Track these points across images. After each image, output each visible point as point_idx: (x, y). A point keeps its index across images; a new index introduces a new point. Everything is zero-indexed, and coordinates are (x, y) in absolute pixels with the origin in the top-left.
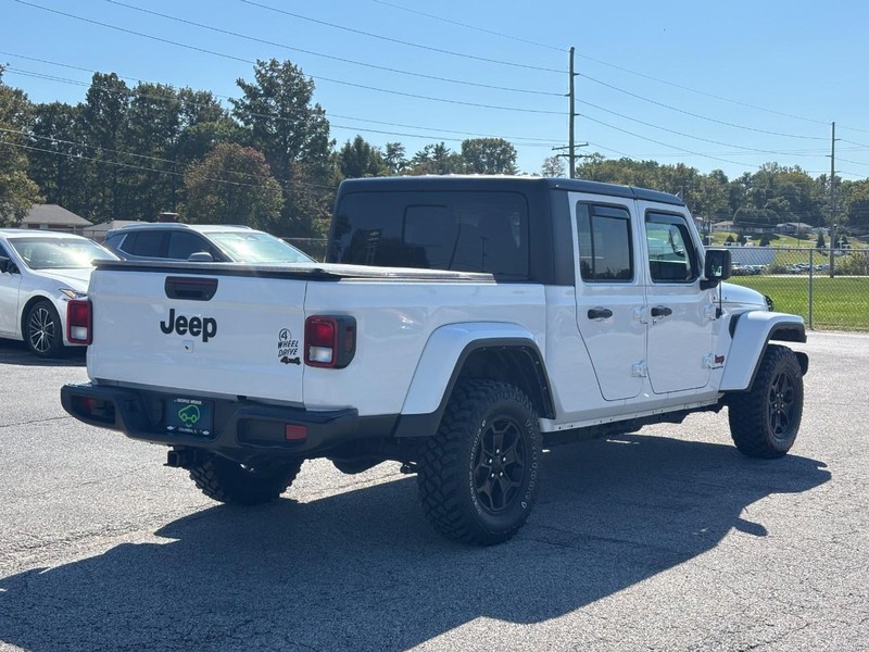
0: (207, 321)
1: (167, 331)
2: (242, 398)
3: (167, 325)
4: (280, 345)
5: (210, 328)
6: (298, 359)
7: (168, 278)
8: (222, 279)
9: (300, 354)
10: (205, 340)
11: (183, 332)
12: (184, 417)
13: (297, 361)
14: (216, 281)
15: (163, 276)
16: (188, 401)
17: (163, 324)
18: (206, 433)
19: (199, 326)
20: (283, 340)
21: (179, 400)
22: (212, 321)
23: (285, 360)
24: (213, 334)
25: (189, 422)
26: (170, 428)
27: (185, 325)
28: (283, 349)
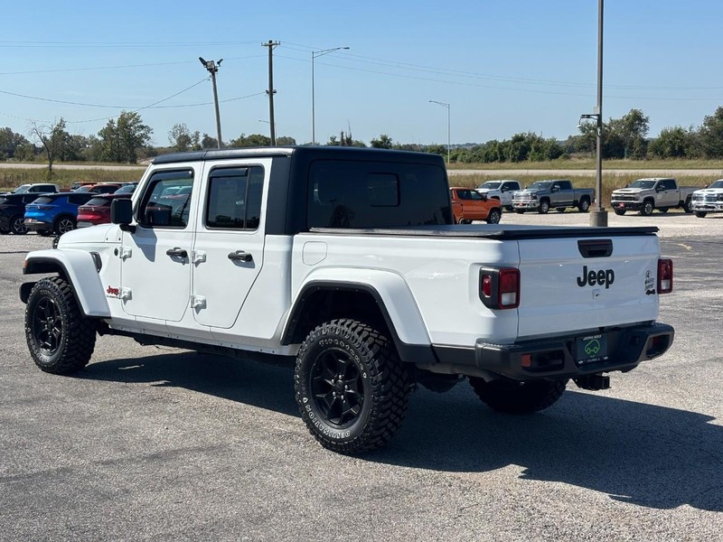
0: (609, 272)
1: (581, 284)
3: (582, 280)
4: (646, 282)
5: (610, 277)
6: (654, 290)
7: (579, 242)
8: (614, 240)
10: (607, 287)
11: (594, 284)
12: (588, 351)
13: (653, 292)
14: (611, 241)
15: (576, 240)
16: (592, 337)
17: (579, 279)
18: (606, 358)
19: (603, 277)
20: (647, 278)
21: (586, 339)
22: (611, 272)
23: (648, 293)
24: (612, 281)
25: (592, 353)
26: (580, 362)
27: (594, 278)
28: (647, 284)
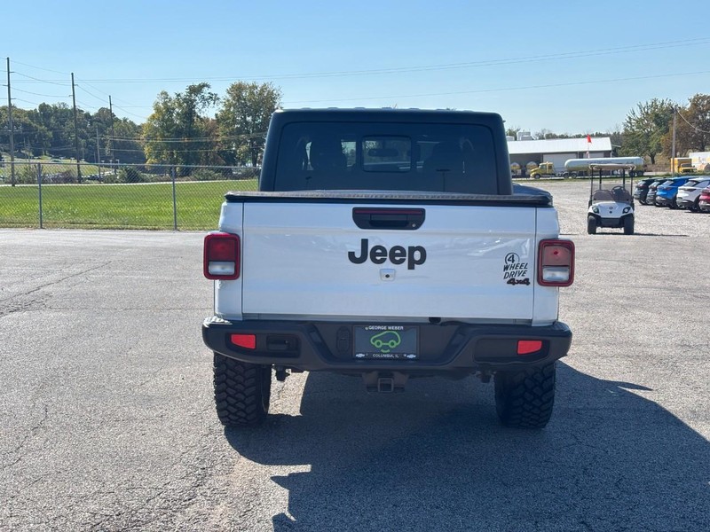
0: (412, 249)
1: (357, 261)
2: (434, 320)
3: (358, 255)
4: (506, 268)
5: (417, 256)
6: (527, 280)
7: (355, 210)
8: (429, 209)
9: (530, 274)
10: (411, 267)
11: (382, 261)
12: (377, 343)
13: (526, 282)
14: (423, 211)
15: (349, 208)
16: (385, 328)
17: (351, 254)
18: (411, 356)
19: (402, 254)
20: (509, 263)
21: (372, 328)
22: (420, 249)
23: (512, 282)
24: (422, 261)
25: (386, 347)
26: (360, 355)
27: (383, 254)
28: (509, 271)
